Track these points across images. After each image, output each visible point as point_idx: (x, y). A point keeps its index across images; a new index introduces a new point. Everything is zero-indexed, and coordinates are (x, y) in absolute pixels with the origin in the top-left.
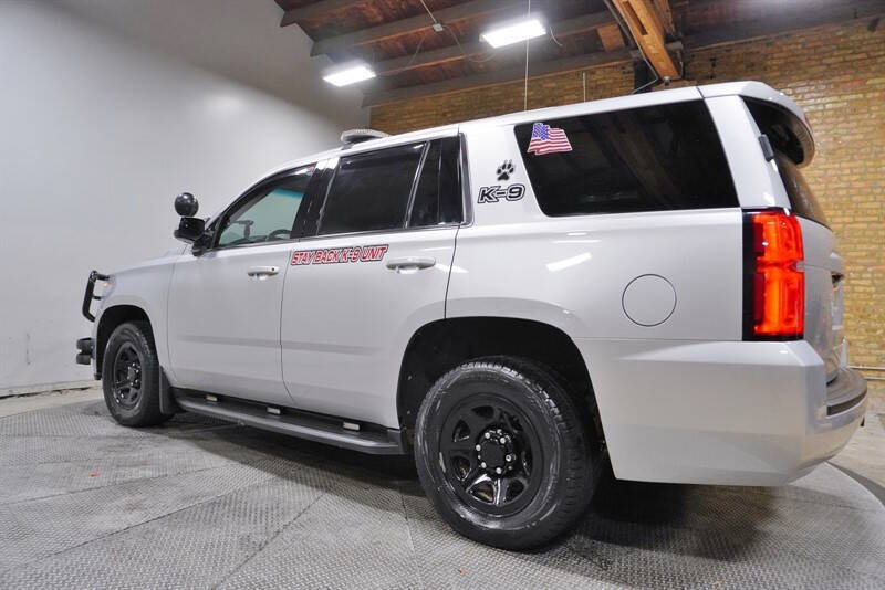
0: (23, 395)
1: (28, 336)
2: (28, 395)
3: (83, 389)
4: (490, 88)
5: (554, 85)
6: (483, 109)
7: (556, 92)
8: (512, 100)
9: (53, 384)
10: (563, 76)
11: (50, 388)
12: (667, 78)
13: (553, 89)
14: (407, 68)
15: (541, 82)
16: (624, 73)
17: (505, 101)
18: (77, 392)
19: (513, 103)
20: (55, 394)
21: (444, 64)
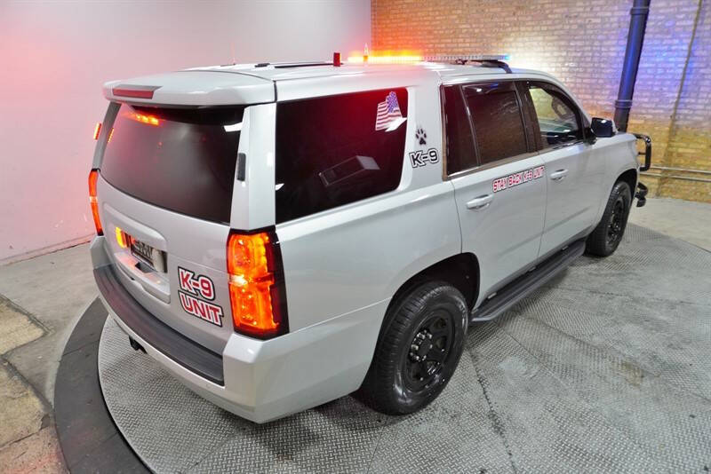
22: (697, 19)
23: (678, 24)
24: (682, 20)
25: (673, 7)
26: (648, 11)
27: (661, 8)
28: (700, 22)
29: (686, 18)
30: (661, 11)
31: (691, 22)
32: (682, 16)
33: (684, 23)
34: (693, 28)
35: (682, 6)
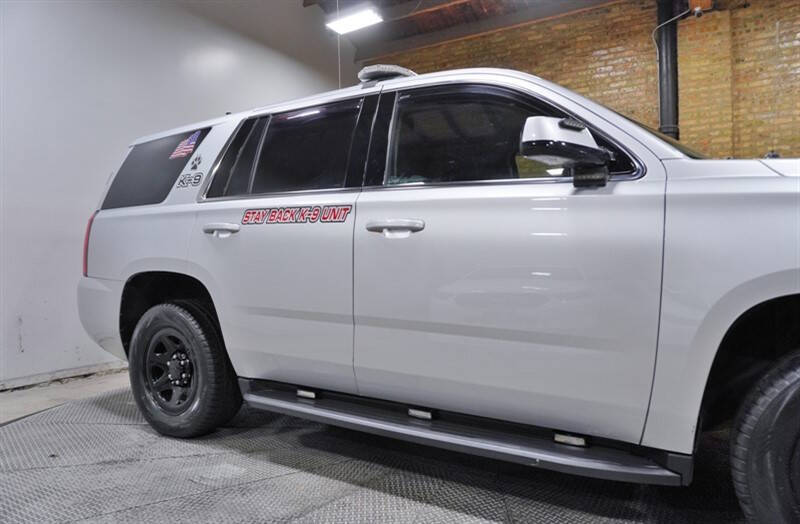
0: (18, 388)
1: (20, 320)
2: (23, 388)
3: (85, 376)
4: (492, 35)
5: (564, 26)
6: (487, 57)
7: (567, 34)
8: (518, 46)
9: (50, 373)
10: (574, 16)
11: (48, 378)
12: (697, 9)
13: (563, 31)
14: (412, 14)
15: (548, 25)
16: (643, 8)
17: (510, 47)
18: (80, 380)
19: (520, 48)
20: (54, 385)
21: (445, 9)
22: (733, 136)
23: (713, 141)
24: (717, 137)
25: (705, 124)
26: (678, 130)
27: (691, 126)
28: (736, 139)
29: (722, 135)
30: (693, 129)
31: (728, 139)
32: (717, 133)
33: (720, 140)
34: (731, 144)
35: (714, 123)
